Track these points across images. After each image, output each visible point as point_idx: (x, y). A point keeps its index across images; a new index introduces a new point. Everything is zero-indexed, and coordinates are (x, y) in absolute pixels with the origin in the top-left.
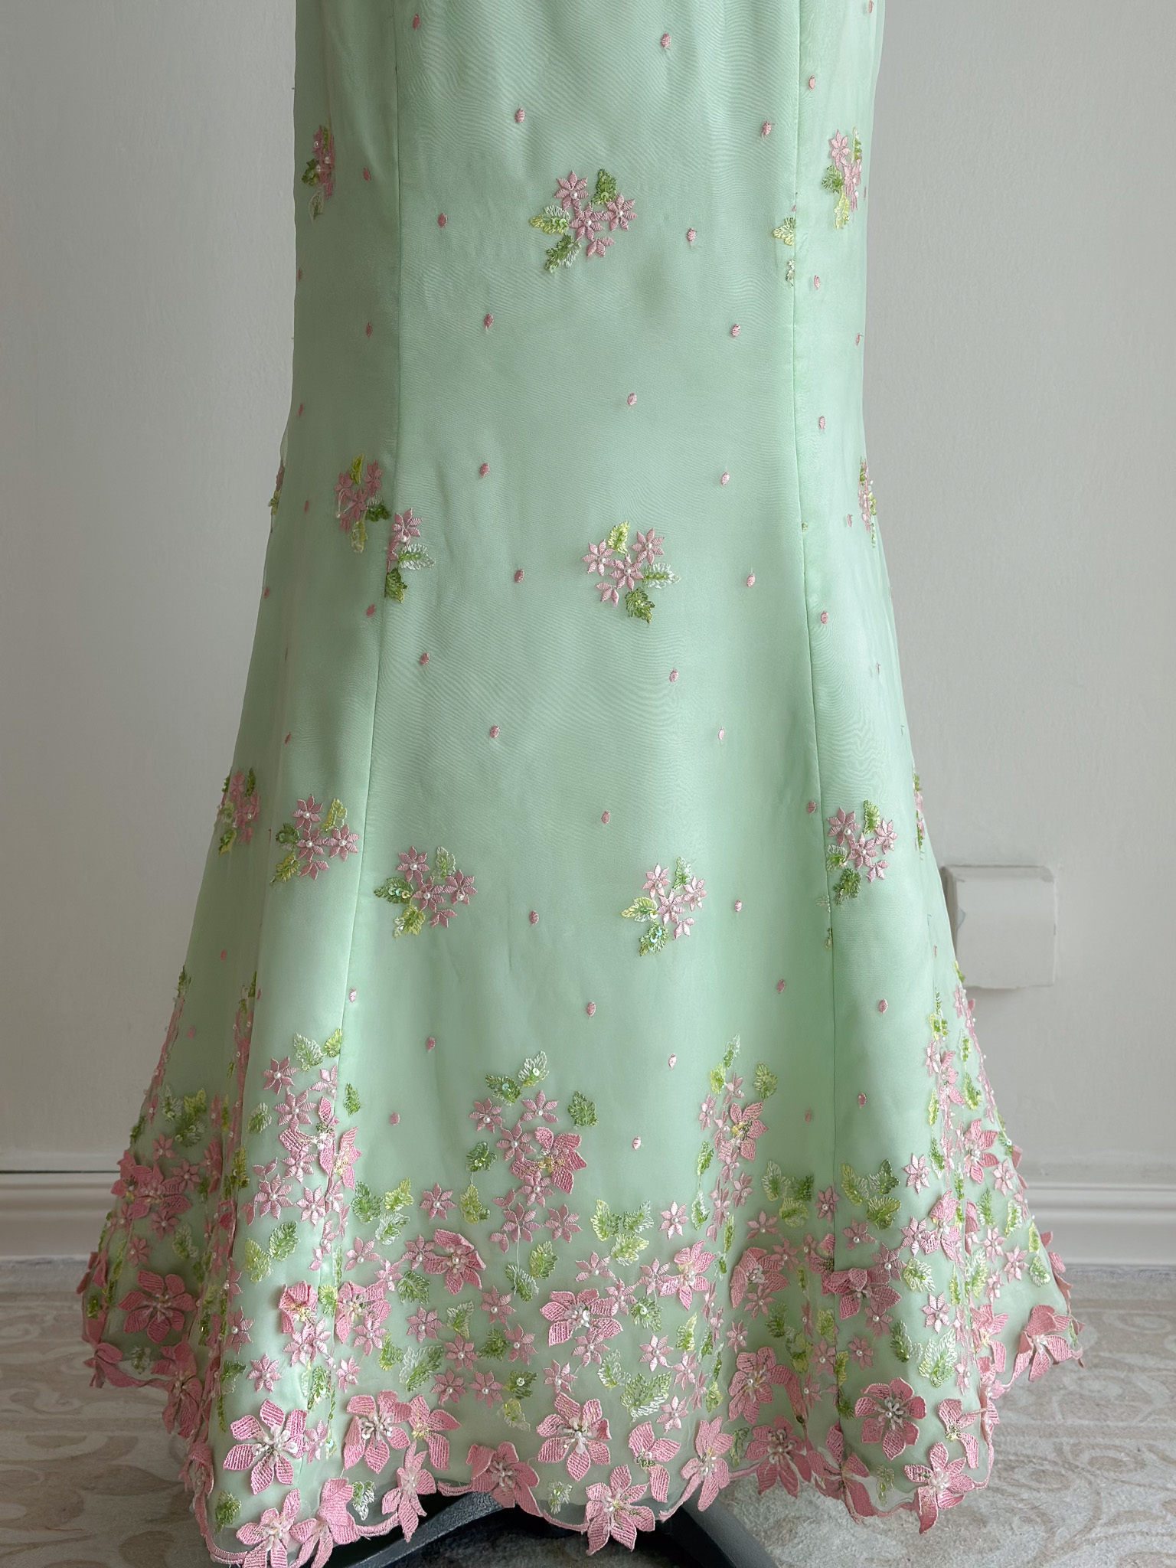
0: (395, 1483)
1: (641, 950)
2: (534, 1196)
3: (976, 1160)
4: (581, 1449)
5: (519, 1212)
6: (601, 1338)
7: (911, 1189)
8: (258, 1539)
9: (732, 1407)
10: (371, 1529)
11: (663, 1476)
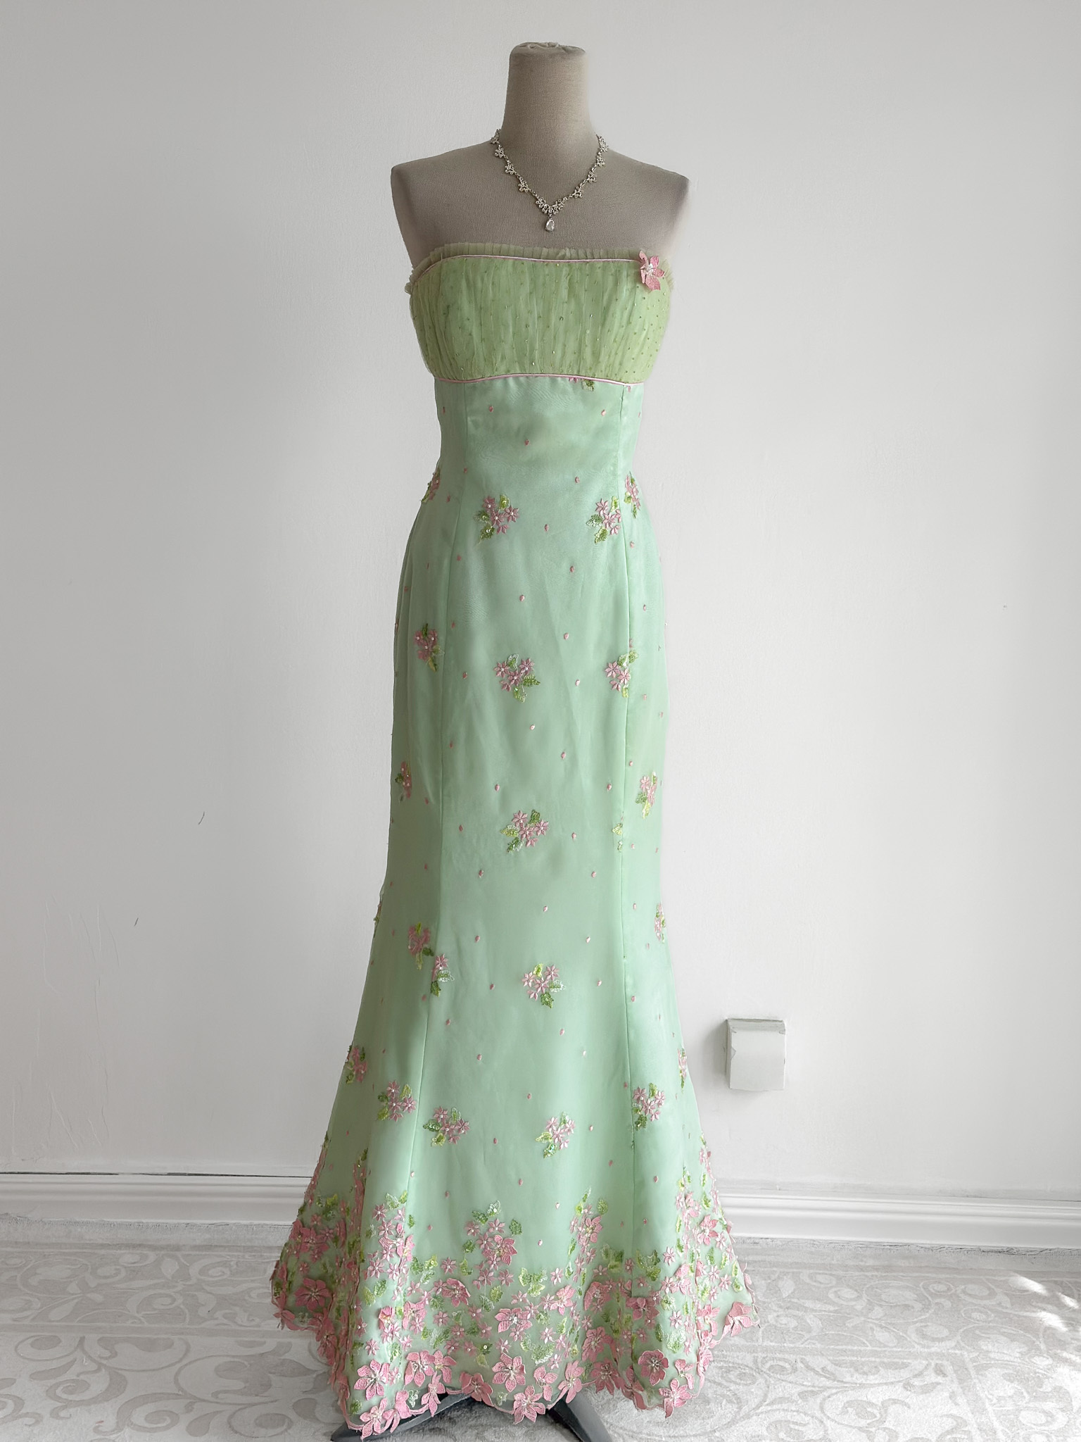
0: (427, 1390)
1: (544, 1155)
2: (493, 1266)
3: (708, 1234)
4: (512, 1378)
5: (485, 1273)
6: (522, 1329)
7: (667, 1265)
8: (369, 1419)
9: (584, 1354)
10: (417, 1411)
11: (549, 1389)
